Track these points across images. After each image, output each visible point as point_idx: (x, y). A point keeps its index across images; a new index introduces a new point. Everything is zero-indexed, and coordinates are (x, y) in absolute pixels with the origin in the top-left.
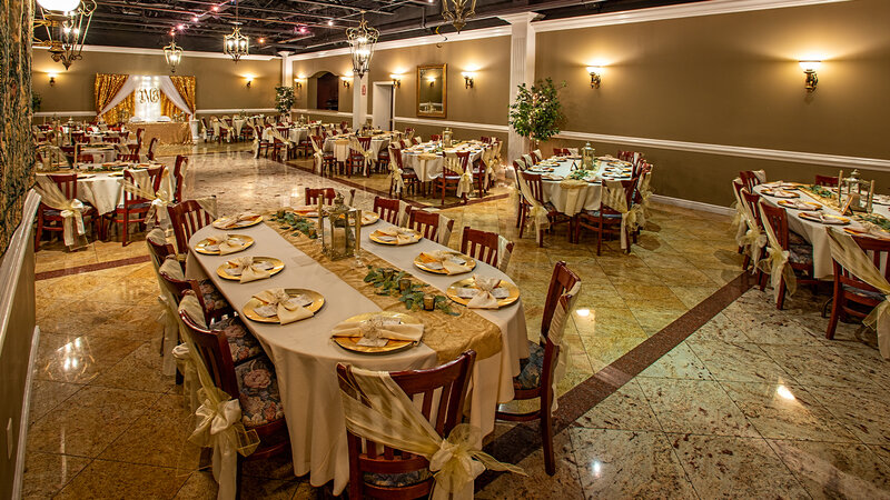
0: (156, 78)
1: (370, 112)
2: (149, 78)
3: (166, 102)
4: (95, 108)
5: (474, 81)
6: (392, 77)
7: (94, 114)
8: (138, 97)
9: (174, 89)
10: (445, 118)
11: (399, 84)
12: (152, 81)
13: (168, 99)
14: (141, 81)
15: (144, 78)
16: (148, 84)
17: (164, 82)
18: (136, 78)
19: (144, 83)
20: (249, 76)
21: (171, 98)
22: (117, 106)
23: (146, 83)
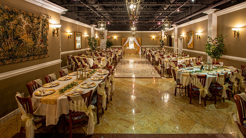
0: (133, 38)
1: (178, 47)
4: (122, 45)
5: (200, 36)
6: (181, 36)
7: (121, 46)
8: (129, 42)
9: (136, 40)
10: (193, 49)
11: (183, 38)
12: (132, 39)
13: (135, 43)
14: (130, 39)
17: (134, 39)
18: (129, 38)
20: (153, 37)
21: (136, 43)
22: (126, 45)
23: (131, 39)
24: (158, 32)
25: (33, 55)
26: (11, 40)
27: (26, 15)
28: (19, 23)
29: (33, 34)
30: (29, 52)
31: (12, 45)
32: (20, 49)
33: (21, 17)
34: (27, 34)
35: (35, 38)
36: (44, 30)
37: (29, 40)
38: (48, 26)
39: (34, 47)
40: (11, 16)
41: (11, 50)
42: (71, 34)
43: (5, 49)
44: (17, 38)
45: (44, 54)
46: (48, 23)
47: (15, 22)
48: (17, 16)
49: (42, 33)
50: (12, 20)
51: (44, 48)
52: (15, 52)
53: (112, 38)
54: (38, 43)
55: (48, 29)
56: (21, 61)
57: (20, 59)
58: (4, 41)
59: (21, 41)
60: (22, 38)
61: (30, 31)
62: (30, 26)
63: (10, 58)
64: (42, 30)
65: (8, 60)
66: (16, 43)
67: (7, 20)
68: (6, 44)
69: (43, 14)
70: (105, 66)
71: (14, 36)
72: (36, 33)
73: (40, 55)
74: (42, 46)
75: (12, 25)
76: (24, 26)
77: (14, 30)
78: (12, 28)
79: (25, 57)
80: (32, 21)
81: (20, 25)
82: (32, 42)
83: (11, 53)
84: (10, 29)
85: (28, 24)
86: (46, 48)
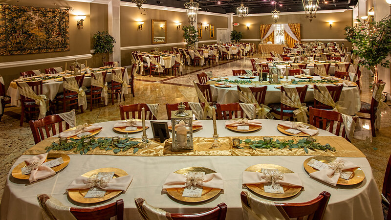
0: (282, 25)
2: (279, 25)
3: (287, 36)
7: (259, 40)
8: (275, 33)
9: (290, 29)
12: (281, 26)
14: (276, 26)
15: (277, 25)
16: (279, 28)
17: (285, 27)
18: (274, 25)
19: (277, 27)
20: (331, 22)
21: (289, 34)
22: (268, 37)
23: (279, 27)
24: (343, 11)
25: (47, 48)
26: (19, 34)
27: (37, 10)
28: (29, 18)
29: (46, 28)
30: (41, 45)
31: (21, 39)
32: (29, 42)
33: (31, 13)
34: (39, 28)
35: (48, 32)
36: (62, 22)
37: (41, 34)
38: (69, 19)
39: (46, 41)
40: (19, 14)
41: (20, 43)
42: (143, 23)
43: (13, 42)
44: (26, 33)
45: (62, 47)
46: (68, 16)
47: (23, 18)
48: (25, 13)
49: (59, 26)
50: (20, 16)
51: (61, 41)
52: (24, 44)
53: (241, 25)
54: (53, 37)
55: (69, 22)
56: (31, 53)
57: (29, 51)
58: (12, 35)
59: (30, 35)
60: (31, 32)
61: (42, 25)
62: (42, 20)
63: (19, 50)
64: (59, 23)
65: (16, 51)
66: (24, 37)
67: (15, 17)
68: (14, 37)
69: (61, 7)
70: (170, 67)
71: (23, 30)
72: (50, 27)
73: (56, 48)
74: (59, 39)
75: (20, 21)
76: (34, 21)
77: (22, 26)
78: (21, 24)
79: (35, 50)
80: (45, 16)
81: (29, 20)
82: (45, 35)
83: (19, 45)
84: (19, 25)
85: (39, 18)
86: (65, 41)
